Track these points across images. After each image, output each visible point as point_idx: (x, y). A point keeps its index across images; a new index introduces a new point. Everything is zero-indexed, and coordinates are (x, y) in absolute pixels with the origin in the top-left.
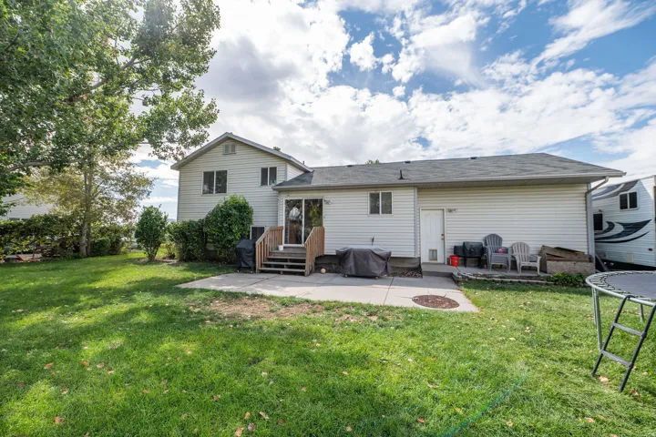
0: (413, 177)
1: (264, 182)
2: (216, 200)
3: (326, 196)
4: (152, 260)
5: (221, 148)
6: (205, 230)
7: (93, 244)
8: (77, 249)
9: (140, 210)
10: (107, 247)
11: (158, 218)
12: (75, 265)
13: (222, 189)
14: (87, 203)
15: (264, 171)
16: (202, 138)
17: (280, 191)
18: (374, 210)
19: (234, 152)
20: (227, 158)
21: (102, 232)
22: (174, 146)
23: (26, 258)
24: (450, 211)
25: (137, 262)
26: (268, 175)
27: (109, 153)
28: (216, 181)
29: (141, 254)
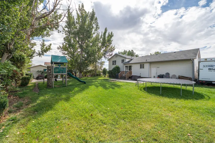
0: (149, 60)
1: (122, 62)
2: (114, 66)
3: (132, 65)
4: (105, 77)
5: (115, 56)
6: (112, 72)
7: (97, 74)
8: (95, 75)
9: (103, 68)
10: (99, 75)
11: (106, 69)
12: (95, 77)
13: (115, 64)
14: (96, 67)
15: (122, 60)
16: (112, 54)
17: (124, 64)
18: (141, 68)
19: (117, 57)
20: (116, 58)
21: (98, 72)
22: (107, 57)
23: (89, 76)
24: (158, 67)
25: (103, 77)
26: (123, 61)
27: (99, 59)
28: (114, 62)
29: (104, 76)
